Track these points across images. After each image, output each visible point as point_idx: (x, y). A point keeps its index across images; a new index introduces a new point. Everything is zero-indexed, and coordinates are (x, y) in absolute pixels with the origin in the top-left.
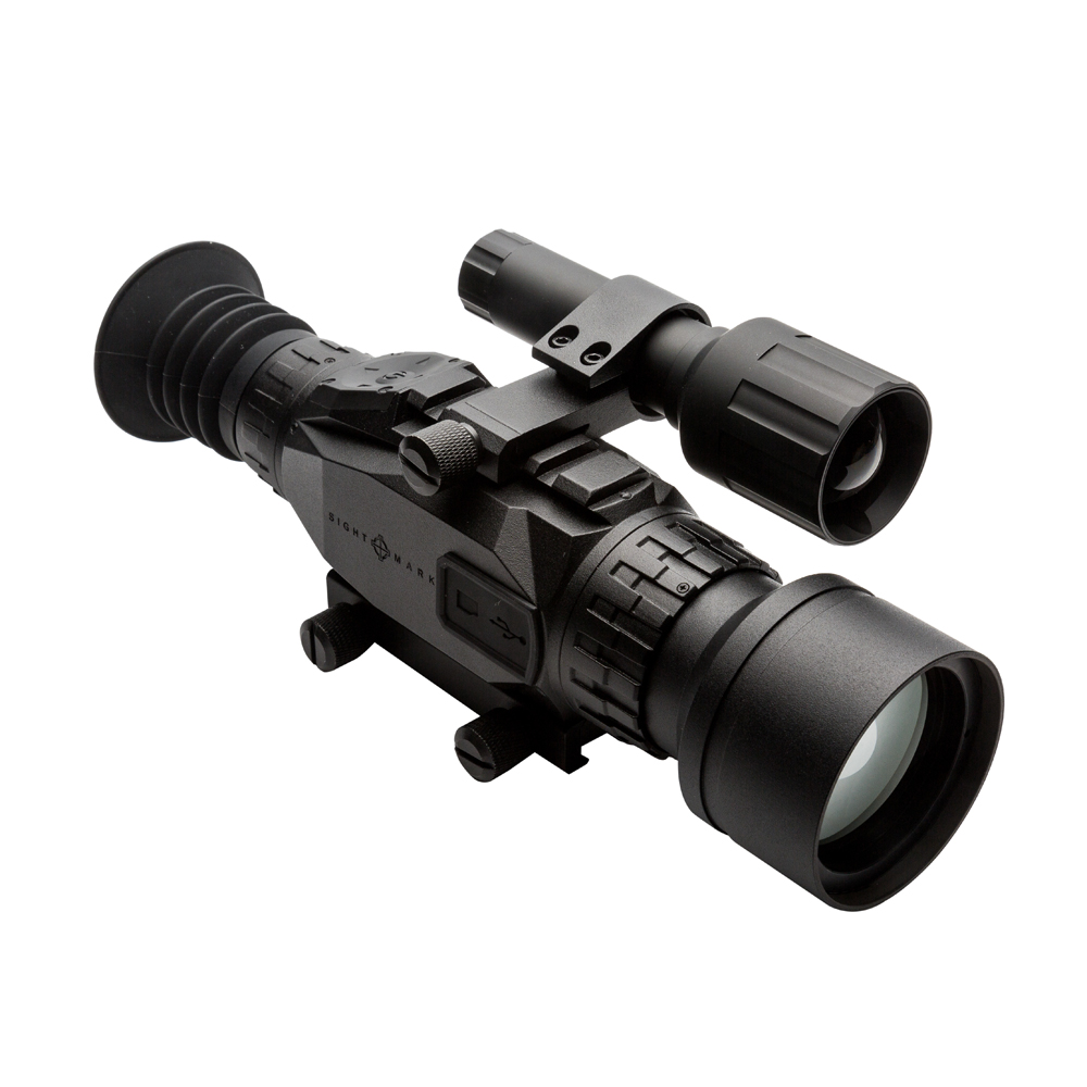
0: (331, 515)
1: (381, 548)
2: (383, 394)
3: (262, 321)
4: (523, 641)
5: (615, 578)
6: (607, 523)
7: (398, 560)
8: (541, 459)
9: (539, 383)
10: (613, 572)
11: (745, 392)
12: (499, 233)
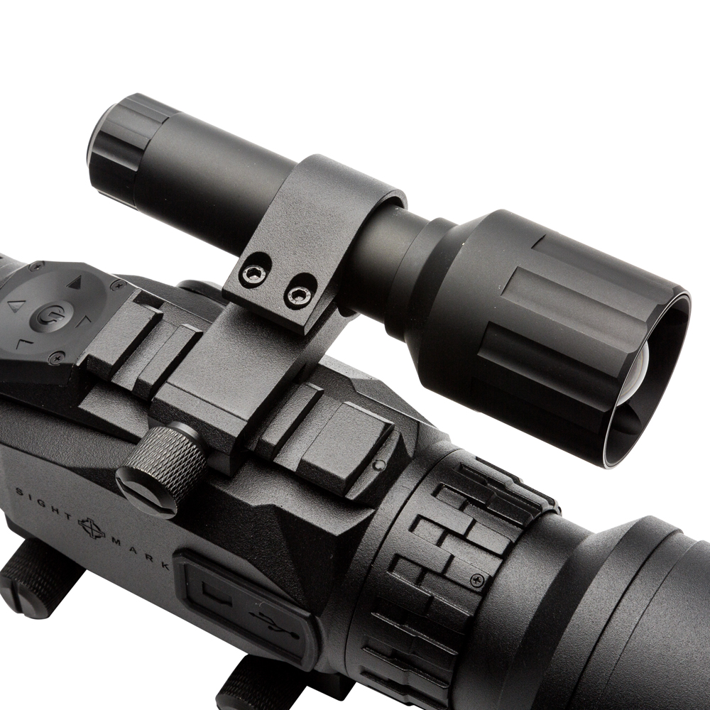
0: (19, 490)
1: (91, 528)
2: (57, 367)
4: (295, 636)
5: (395, 575)
6: (368, 507)
7: (117, 542)
8: (273, 438)
10: (391, 568)
11: (494, 335)
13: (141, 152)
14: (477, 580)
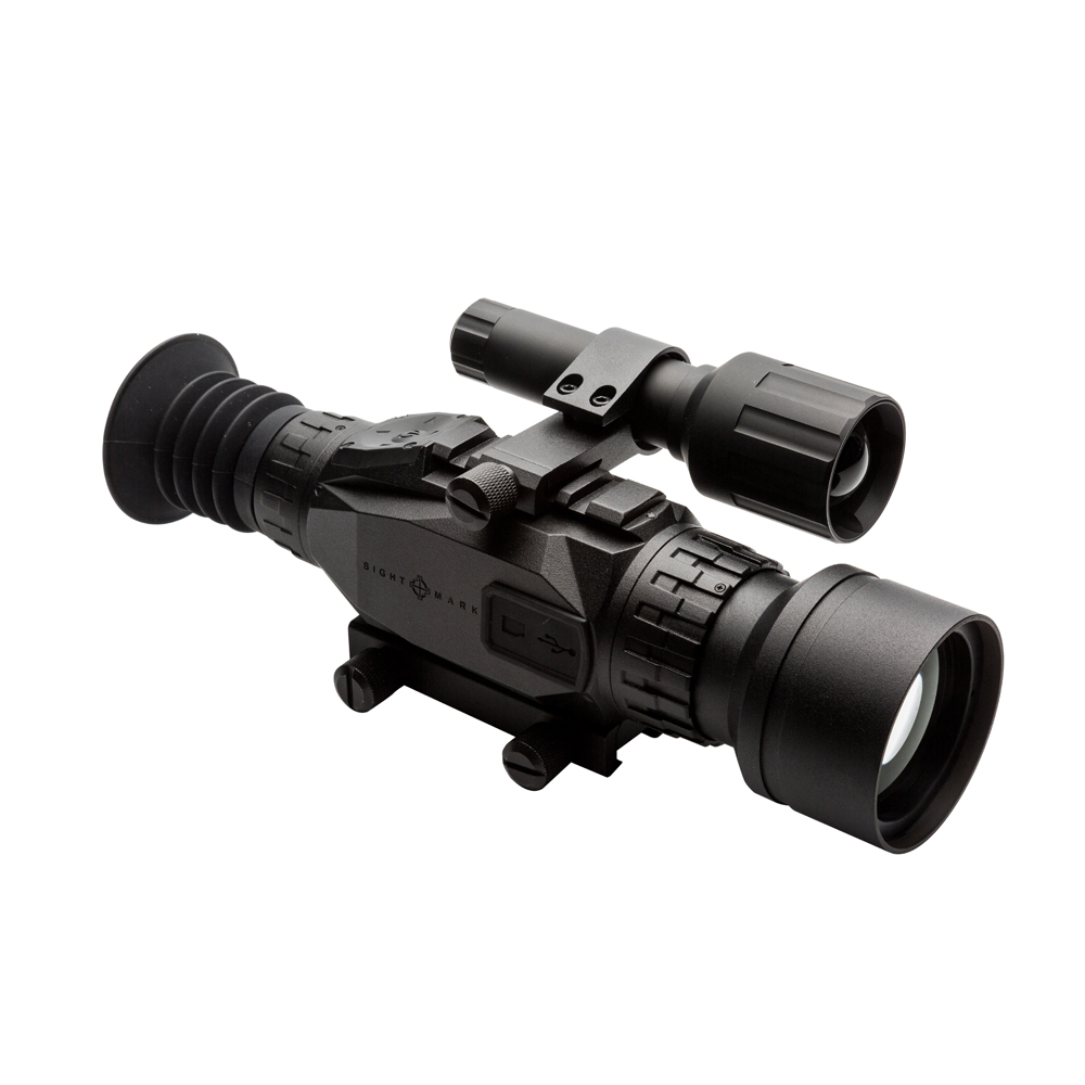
0: (366, 564)
1: (420, 588)
2: (409, 450)
3: (264, 399)
4: (572, 653)
5: (656, 586)
6: (640, 541)
7: (438, 596)
8: (570, 491)
9: (551, 427)
10: (653, 581)
11: (748, 415)
12: (483, 301)
13: (493, 324)
14: (720, 588)
